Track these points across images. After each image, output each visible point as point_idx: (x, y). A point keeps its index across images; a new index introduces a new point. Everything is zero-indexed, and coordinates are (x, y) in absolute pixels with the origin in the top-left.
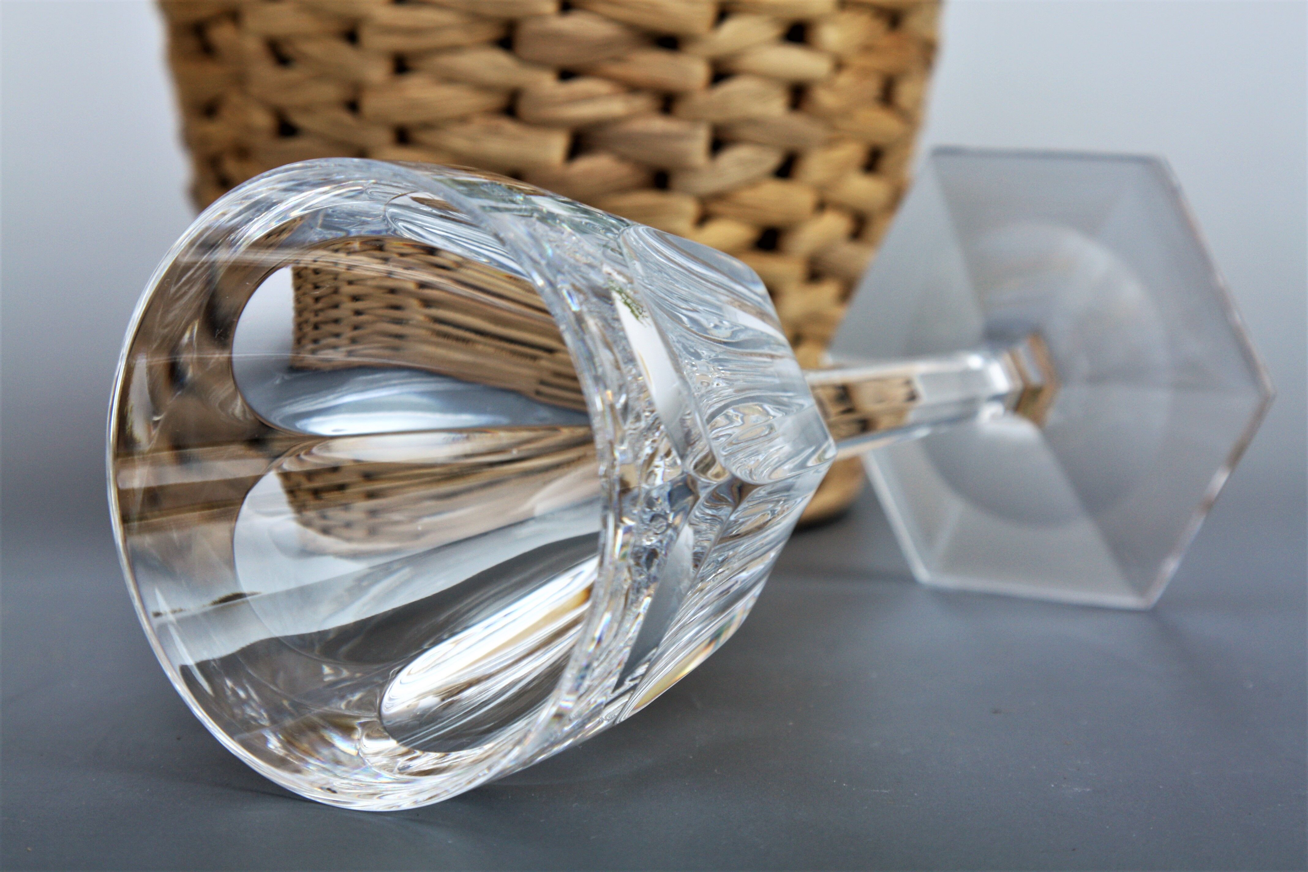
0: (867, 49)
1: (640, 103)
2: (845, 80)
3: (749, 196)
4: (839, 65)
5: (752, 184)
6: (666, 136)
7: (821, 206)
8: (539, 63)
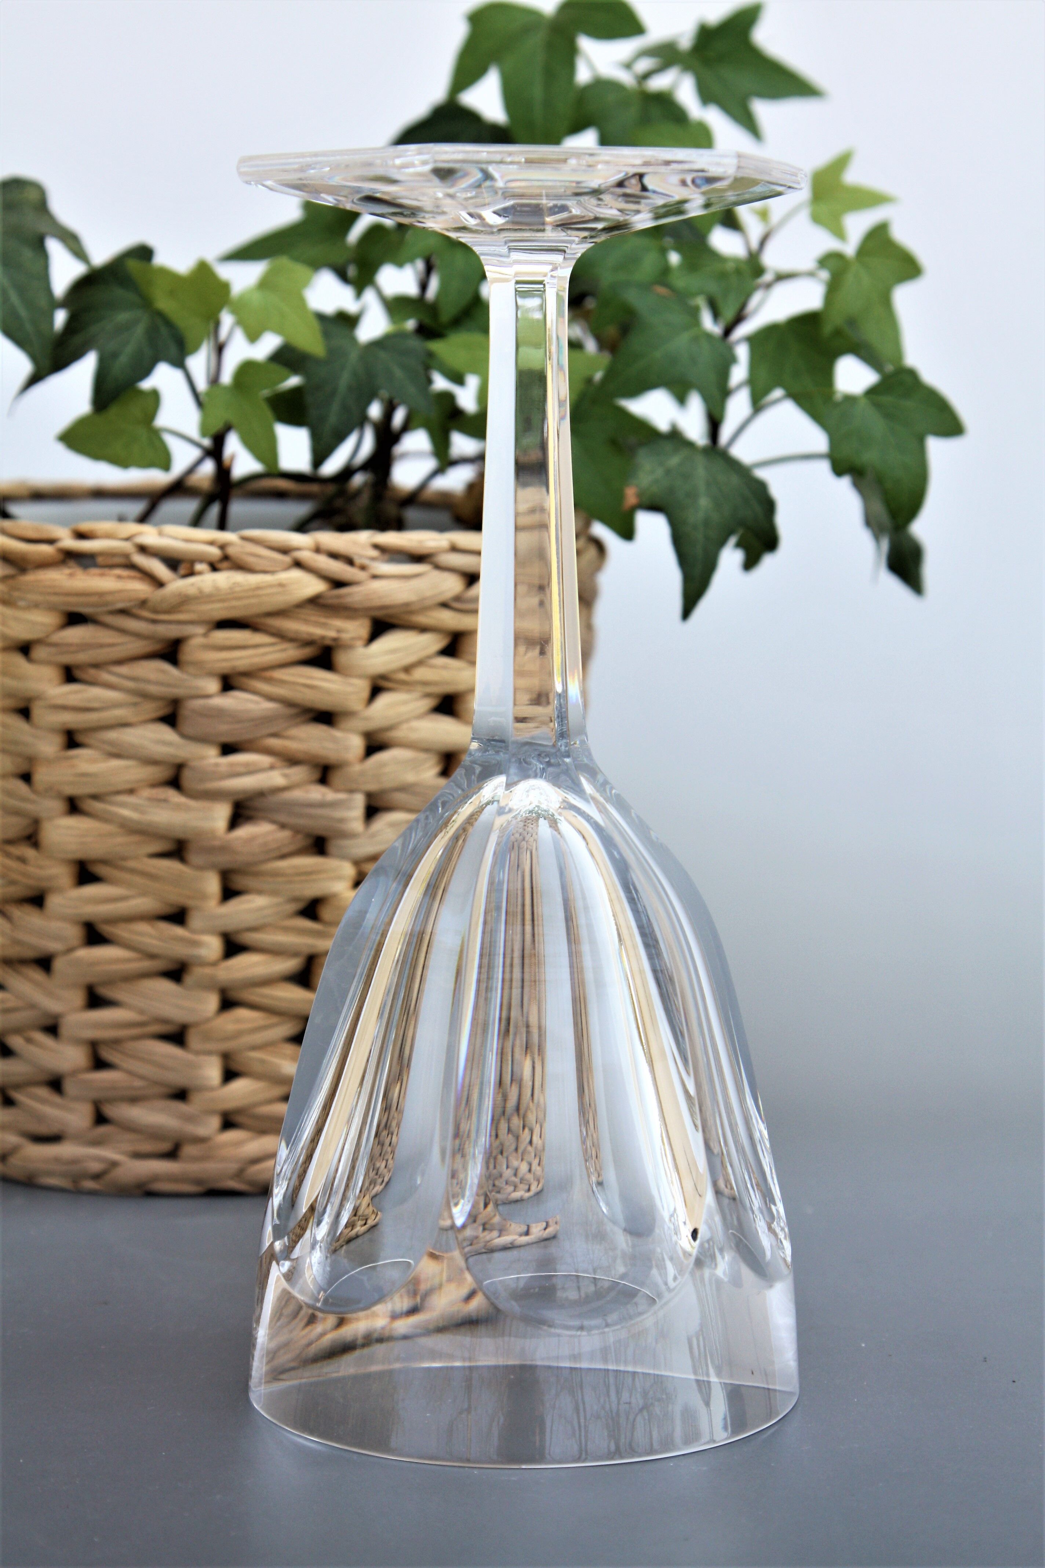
1: (299, 773)
6: (322, 805)
8: (202, 739)
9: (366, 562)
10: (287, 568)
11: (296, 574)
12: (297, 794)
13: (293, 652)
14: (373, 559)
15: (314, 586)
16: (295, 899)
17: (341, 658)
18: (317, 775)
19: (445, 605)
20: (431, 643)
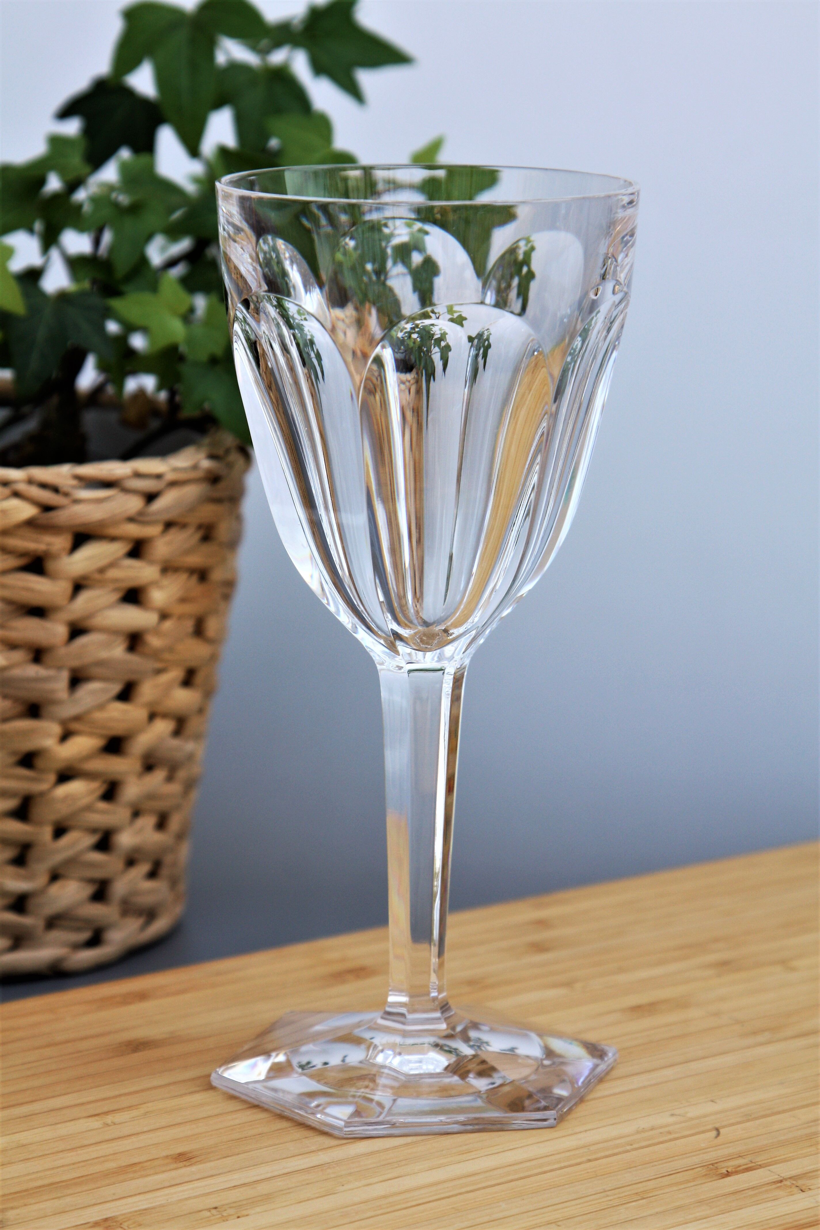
0: (183, 600)
1: (18, 656)
2: (168, 625)
3: (98, 716)
4: (164, 616)
5: (101, 707)
6: (37, 680)
7: (152, 716)
9: (68, 489)
10: (6, 498)
11: (15, 503)
12: (17, 672)
13: (12, 562)
14: (74, 487)
15: (27, 511)
16: (14, 753)
17: (51, 566)
18: (31, 656)
19: (131, 519)
20: (118, 549)
